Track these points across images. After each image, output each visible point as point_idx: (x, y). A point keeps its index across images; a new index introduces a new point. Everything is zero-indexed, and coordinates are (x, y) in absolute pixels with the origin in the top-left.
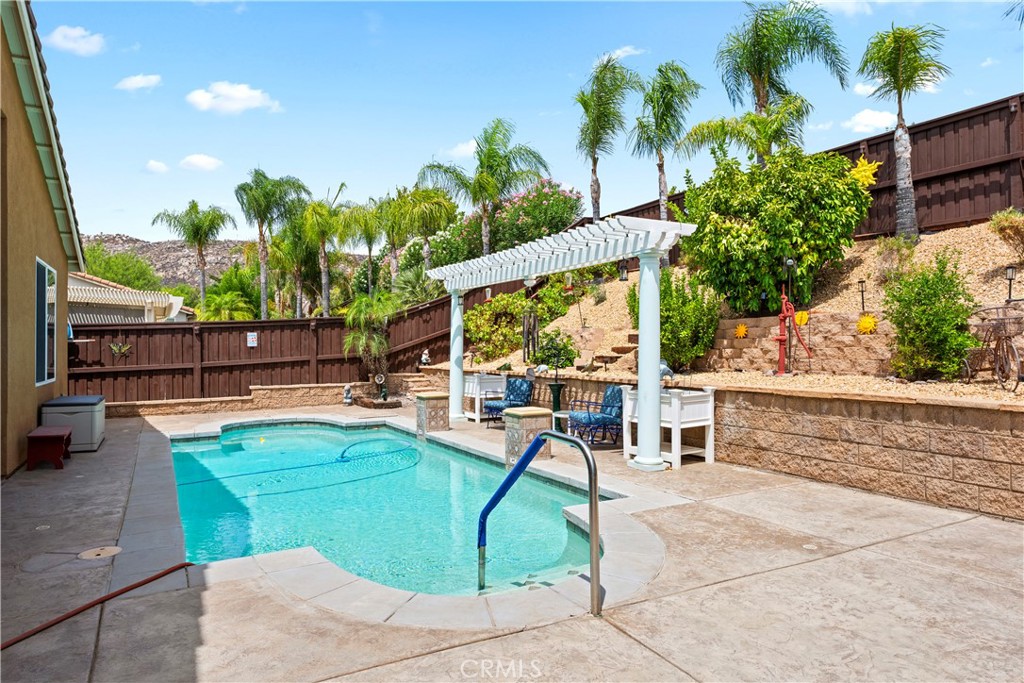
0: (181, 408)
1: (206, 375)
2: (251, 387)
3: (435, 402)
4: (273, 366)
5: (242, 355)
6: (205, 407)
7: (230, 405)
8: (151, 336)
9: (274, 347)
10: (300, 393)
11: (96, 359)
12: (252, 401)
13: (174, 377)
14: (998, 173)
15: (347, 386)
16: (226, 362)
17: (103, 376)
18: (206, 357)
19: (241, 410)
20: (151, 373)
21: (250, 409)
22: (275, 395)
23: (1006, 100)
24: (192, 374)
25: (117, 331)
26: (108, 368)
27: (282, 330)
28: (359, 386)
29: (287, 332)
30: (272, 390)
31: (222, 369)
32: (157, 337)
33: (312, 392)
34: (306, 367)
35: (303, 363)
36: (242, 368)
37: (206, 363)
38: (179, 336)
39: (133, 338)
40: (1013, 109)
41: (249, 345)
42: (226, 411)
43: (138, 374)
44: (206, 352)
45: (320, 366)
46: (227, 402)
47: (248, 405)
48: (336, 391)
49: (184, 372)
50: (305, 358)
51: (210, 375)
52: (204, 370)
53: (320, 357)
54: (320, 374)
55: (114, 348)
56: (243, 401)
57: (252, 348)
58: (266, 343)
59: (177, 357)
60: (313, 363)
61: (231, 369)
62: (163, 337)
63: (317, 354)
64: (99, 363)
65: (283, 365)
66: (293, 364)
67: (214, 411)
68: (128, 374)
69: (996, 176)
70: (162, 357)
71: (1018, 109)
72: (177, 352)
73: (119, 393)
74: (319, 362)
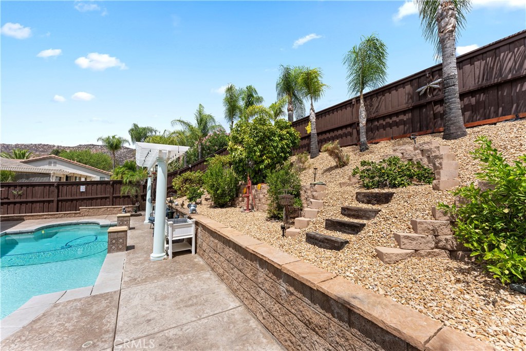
0: (45, 216)
1: (60, 203)
2: (80, 208)
3: (122, 218)
4: (92, 199)
5: (78, 195)
6: (57, 216)
7: (69, 215)
8: (34, 187)
9: (93, 191)
10: (103, 210)
11: (6, 197)
12: (80, 213)
13: (44, 204)
14: (349, 128)
15: (124, 207)
16: (70, 198)
17: (9, 204)
18: (60, 195)
19: (74, 217)
20: (32, 202)
21: (78, 216)
22: (91, 211)
23: (351, 100)
24: (53, 202)
25: (17, 185)
26: (12, 200)
27: (97, 185)
28: (131, 207)
29: (99, 186)
30: (89, 209)
31: (67, 201)
32: (37, 188)
33: (109, 209)
34: (108, 200)
35: (106, 198)
36: (77, 200)
37: (60, 198)
38: (48, 187)
39: (24, 188)
40: (353, 103)
41: (81, 191)
42: (67, 217)
43: (26, 203)
44: (60, 194)
45: (114, 199)
46: (68, 214)
47: (78, 215)
48: (120, 209)
49: (49, 202)
50: (107, 196)
51: (62, 203)
52: (58, 201)
53: (114, 195)
54: (114, 202)
55: (15, 192)
56: (75, 213)
57: (83, 192)
58: (89, 190)
59: (46, 195)
60: (111, 198)
61: (72, 200)
62: (39, 187)
63: (113, 194)
64: (7, 198)
65: (97, 199)
66: (102, 198)
67: (61, 217)
68: (21, 203)
69: (349, 129)
70: (39, 196)
71: (355, 103)
72: (46, 193)
73: (16, 210)
74: (113, 197)
